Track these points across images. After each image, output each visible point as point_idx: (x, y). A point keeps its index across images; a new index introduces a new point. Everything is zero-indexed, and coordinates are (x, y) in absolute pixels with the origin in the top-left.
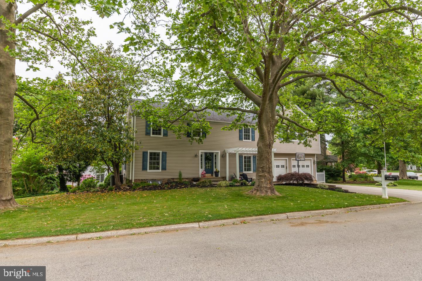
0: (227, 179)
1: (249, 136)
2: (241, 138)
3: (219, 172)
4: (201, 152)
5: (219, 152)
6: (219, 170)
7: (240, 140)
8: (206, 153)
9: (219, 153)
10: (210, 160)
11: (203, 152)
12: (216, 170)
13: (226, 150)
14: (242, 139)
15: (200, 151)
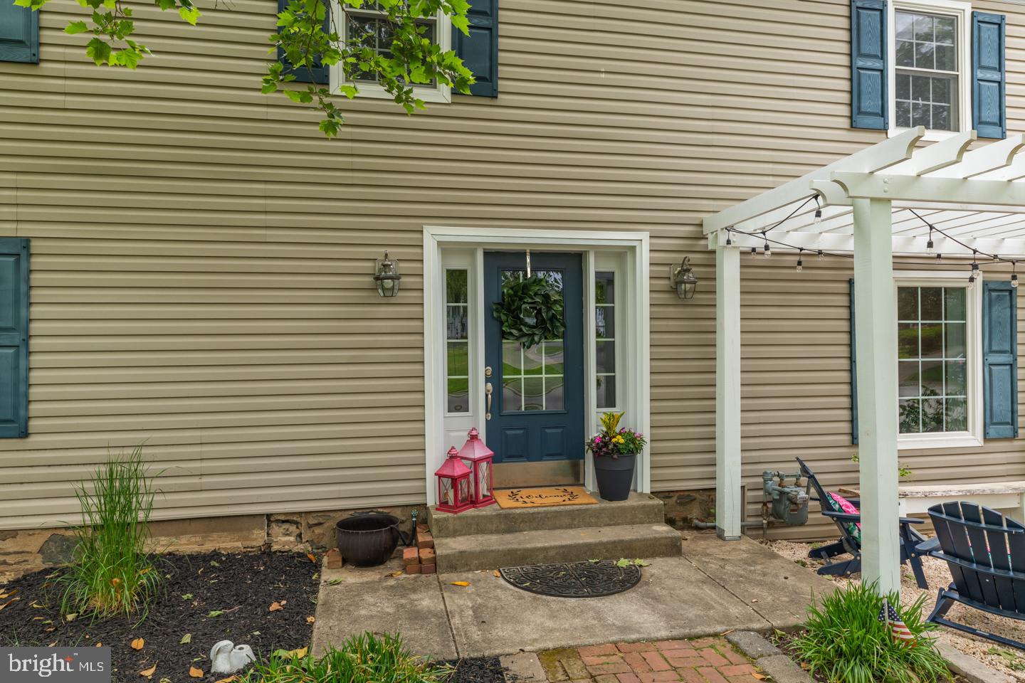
0: (730, 516)
1: (946, 89)
2: (869, 104)
3: (634, 444)
4: (445, 248)
5: (642, 240)
6: (644, 429)
7: (853, 127)
8: (499, 259)
9: (644, 257)
10: (547, 327)
11: (468, 249)
12: (611, 422)
13: (712, 223)
14: (883, 113)
15: (433, 235)
